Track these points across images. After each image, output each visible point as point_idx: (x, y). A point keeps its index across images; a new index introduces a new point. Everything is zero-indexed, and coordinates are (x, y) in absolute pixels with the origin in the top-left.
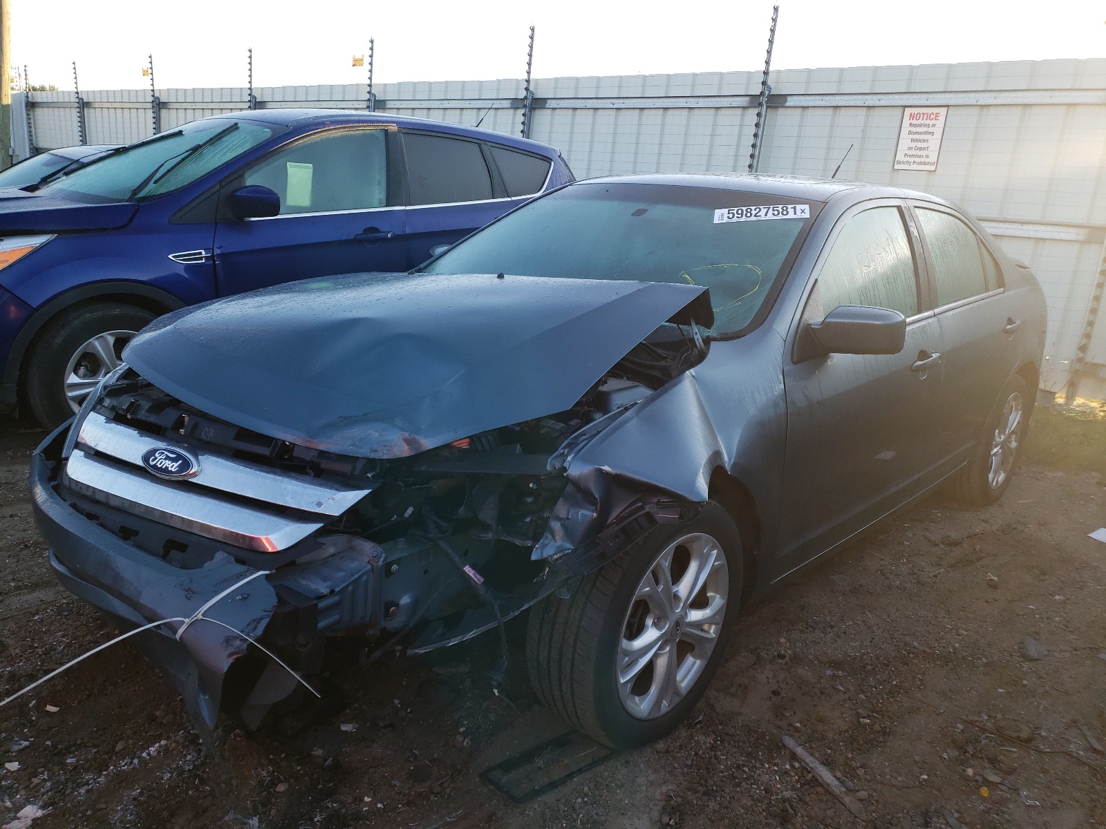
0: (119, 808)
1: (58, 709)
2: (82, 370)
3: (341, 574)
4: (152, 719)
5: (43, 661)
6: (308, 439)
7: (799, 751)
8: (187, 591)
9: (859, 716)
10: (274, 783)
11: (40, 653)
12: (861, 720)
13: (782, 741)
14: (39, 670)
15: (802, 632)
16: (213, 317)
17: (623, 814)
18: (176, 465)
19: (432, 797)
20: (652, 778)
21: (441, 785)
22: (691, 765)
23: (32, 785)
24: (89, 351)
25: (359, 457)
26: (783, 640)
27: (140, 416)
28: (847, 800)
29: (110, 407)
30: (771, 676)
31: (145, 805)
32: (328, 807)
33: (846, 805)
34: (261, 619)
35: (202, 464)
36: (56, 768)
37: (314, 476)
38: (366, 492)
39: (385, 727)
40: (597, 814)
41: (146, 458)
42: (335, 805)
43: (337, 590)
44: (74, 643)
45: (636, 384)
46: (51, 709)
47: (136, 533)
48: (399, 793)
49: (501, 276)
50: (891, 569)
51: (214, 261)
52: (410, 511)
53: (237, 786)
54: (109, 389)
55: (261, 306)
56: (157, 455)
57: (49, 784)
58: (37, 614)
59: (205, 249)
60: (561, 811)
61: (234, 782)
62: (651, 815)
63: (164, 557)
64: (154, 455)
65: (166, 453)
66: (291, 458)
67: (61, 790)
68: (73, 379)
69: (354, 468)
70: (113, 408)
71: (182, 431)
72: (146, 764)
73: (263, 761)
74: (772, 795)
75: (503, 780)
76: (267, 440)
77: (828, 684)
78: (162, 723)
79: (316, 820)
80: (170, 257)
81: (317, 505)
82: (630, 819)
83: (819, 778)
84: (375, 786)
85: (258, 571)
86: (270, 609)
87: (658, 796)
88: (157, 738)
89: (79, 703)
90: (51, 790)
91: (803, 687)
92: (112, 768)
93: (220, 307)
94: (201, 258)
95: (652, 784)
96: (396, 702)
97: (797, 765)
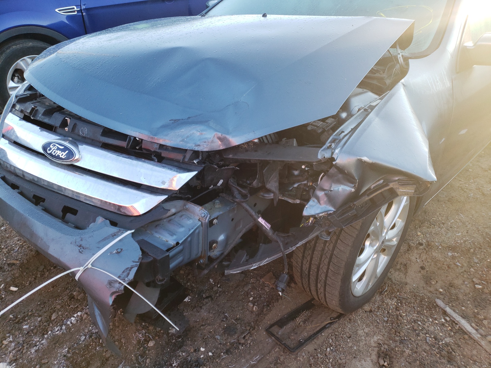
0: (56, 362)
1: (17, 289)
2: (16, 79)
3: (182, 230)
4: (72, 297)
5: (7, 258)
6: (152, 136)
7: (448, 310)
8: (79, 247)
9: (474, 284)
10: (147, 341)
11: (5, 252)
12: (476, 286)
13: (435, 302)
14: (5, 263)
15: (428, 227)
16: (81, 48)
17: (355, 357)
18: (64, 154)
19: (240, 347)
20: (366, 330)
21: (244, 338)
22: (387, 321)
23: (3, 346)
24: (18, 68)
25: (187, 150)
26: (419, 234)
27: (38, 118)
28: (483, 343)
29: (20, 110)
30: (418, 257)
31: (71, 359)
32: (180, 356)
33: (483, 347)
34: (132, 268)
35: (82, 153)
36: (17, 333)
37: (158, 162)
38: (194, 173)
39: (207, 298)
40: (341, 359)
41: (45, 148)
42: (184, 354)
43: (180, 242)
44: (25, 245)
45: (365, 90)
46: (13, 289)
47: (43, 200)
48: (220, 344)
49: (264, 15)
50: (466, 187)
51: (82, 13)
52: (221, 182)
53: (125, 343)
54: (18, 98)
55: (110, 40)
56: (51, 147)
57: (13, 344)
58: (3, 226)
59: (76, 6)
60: (320, 359)
61: (123, 341)
62: (372, 358)
63: (63, 219)
64: (49, 147)
65: (57, 145)
66: (141, 148)
67: (20, 349)
68: (11, 84)
69: (185, 157)
70: (22, 111)
71: (66, 129)
72: (70, 329)
73: (139, 327)
74: (439, 342)
75: (280, 333)
76: (123, 136)
77: (451, 261)
78: (78, 299)
79: (174, 365)
80: (57, 10)
81: (162, 183)
82: (359, 361)
83: (464, 328)
84: (206, 339)
85: (127, 231)
86: (137, 260)
87: (373, 344)
88: (75, 310)
89: (30, 283)
90: (15, 349)
91: (437, 264)
92: (50, 332)
93: (85, 41)
94: (74, 11)
95: (367, 334)
96: (211, 280)
97: (448, 319)
